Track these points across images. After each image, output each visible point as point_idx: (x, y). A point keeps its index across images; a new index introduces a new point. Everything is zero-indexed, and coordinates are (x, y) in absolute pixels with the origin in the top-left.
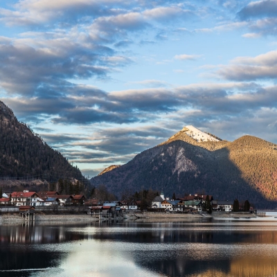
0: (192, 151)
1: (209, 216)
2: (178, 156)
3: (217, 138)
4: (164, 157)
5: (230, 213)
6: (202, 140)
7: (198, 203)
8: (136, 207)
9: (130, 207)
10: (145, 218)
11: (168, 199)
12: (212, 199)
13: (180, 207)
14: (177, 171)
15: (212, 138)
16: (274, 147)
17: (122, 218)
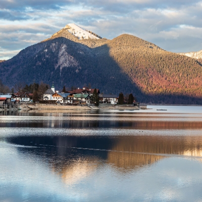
0: (74, 47)
1: (96, 108)
2: (61, 53)
3: (97, 36)
4: (47, 53)
5: (115, 105)
6: (83, 38)
7: (86, 96)
8: (29, 99)
9: (23, 99)
10: (37, 109)
11: (57, 92)
12: (99, 92)
13: (70, 99)
14: (59, 66)
15: (93, 35)
16: (149, 45)
17: (16, 109)
